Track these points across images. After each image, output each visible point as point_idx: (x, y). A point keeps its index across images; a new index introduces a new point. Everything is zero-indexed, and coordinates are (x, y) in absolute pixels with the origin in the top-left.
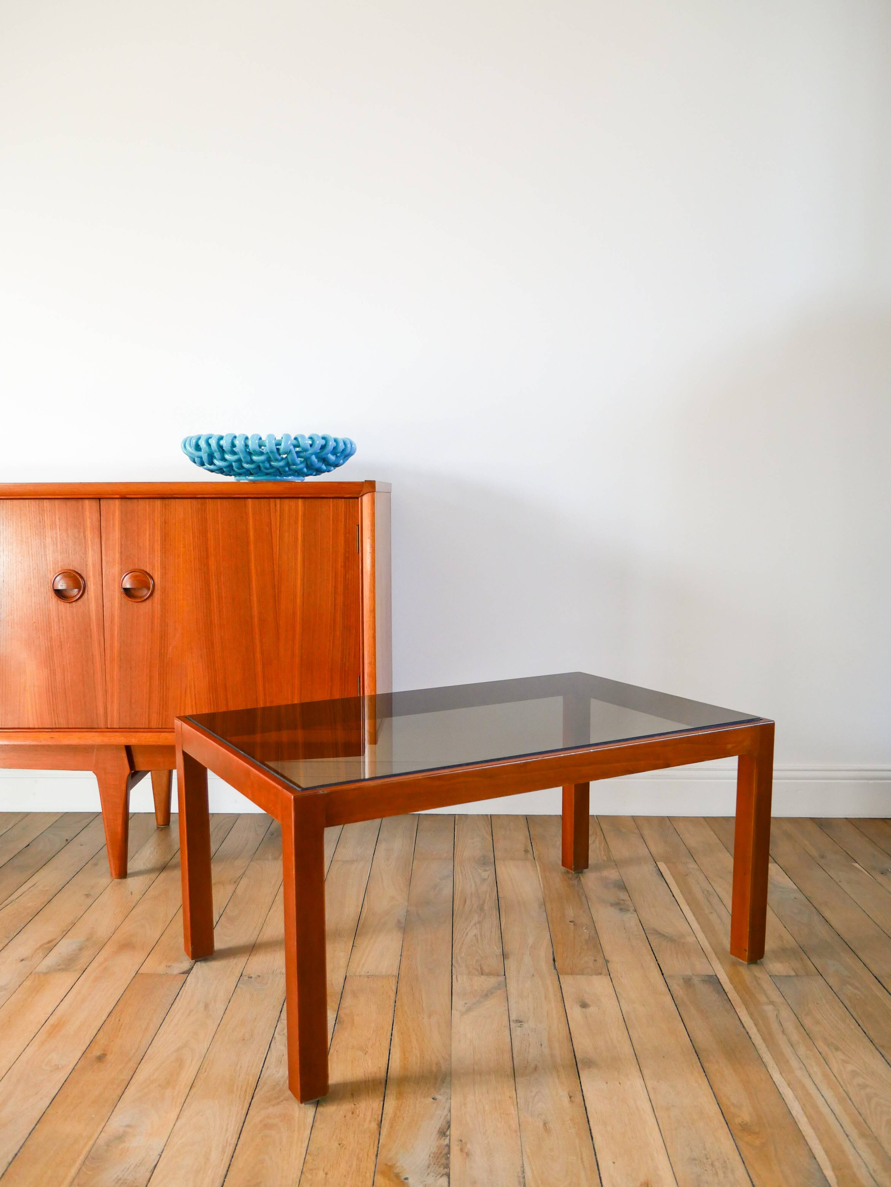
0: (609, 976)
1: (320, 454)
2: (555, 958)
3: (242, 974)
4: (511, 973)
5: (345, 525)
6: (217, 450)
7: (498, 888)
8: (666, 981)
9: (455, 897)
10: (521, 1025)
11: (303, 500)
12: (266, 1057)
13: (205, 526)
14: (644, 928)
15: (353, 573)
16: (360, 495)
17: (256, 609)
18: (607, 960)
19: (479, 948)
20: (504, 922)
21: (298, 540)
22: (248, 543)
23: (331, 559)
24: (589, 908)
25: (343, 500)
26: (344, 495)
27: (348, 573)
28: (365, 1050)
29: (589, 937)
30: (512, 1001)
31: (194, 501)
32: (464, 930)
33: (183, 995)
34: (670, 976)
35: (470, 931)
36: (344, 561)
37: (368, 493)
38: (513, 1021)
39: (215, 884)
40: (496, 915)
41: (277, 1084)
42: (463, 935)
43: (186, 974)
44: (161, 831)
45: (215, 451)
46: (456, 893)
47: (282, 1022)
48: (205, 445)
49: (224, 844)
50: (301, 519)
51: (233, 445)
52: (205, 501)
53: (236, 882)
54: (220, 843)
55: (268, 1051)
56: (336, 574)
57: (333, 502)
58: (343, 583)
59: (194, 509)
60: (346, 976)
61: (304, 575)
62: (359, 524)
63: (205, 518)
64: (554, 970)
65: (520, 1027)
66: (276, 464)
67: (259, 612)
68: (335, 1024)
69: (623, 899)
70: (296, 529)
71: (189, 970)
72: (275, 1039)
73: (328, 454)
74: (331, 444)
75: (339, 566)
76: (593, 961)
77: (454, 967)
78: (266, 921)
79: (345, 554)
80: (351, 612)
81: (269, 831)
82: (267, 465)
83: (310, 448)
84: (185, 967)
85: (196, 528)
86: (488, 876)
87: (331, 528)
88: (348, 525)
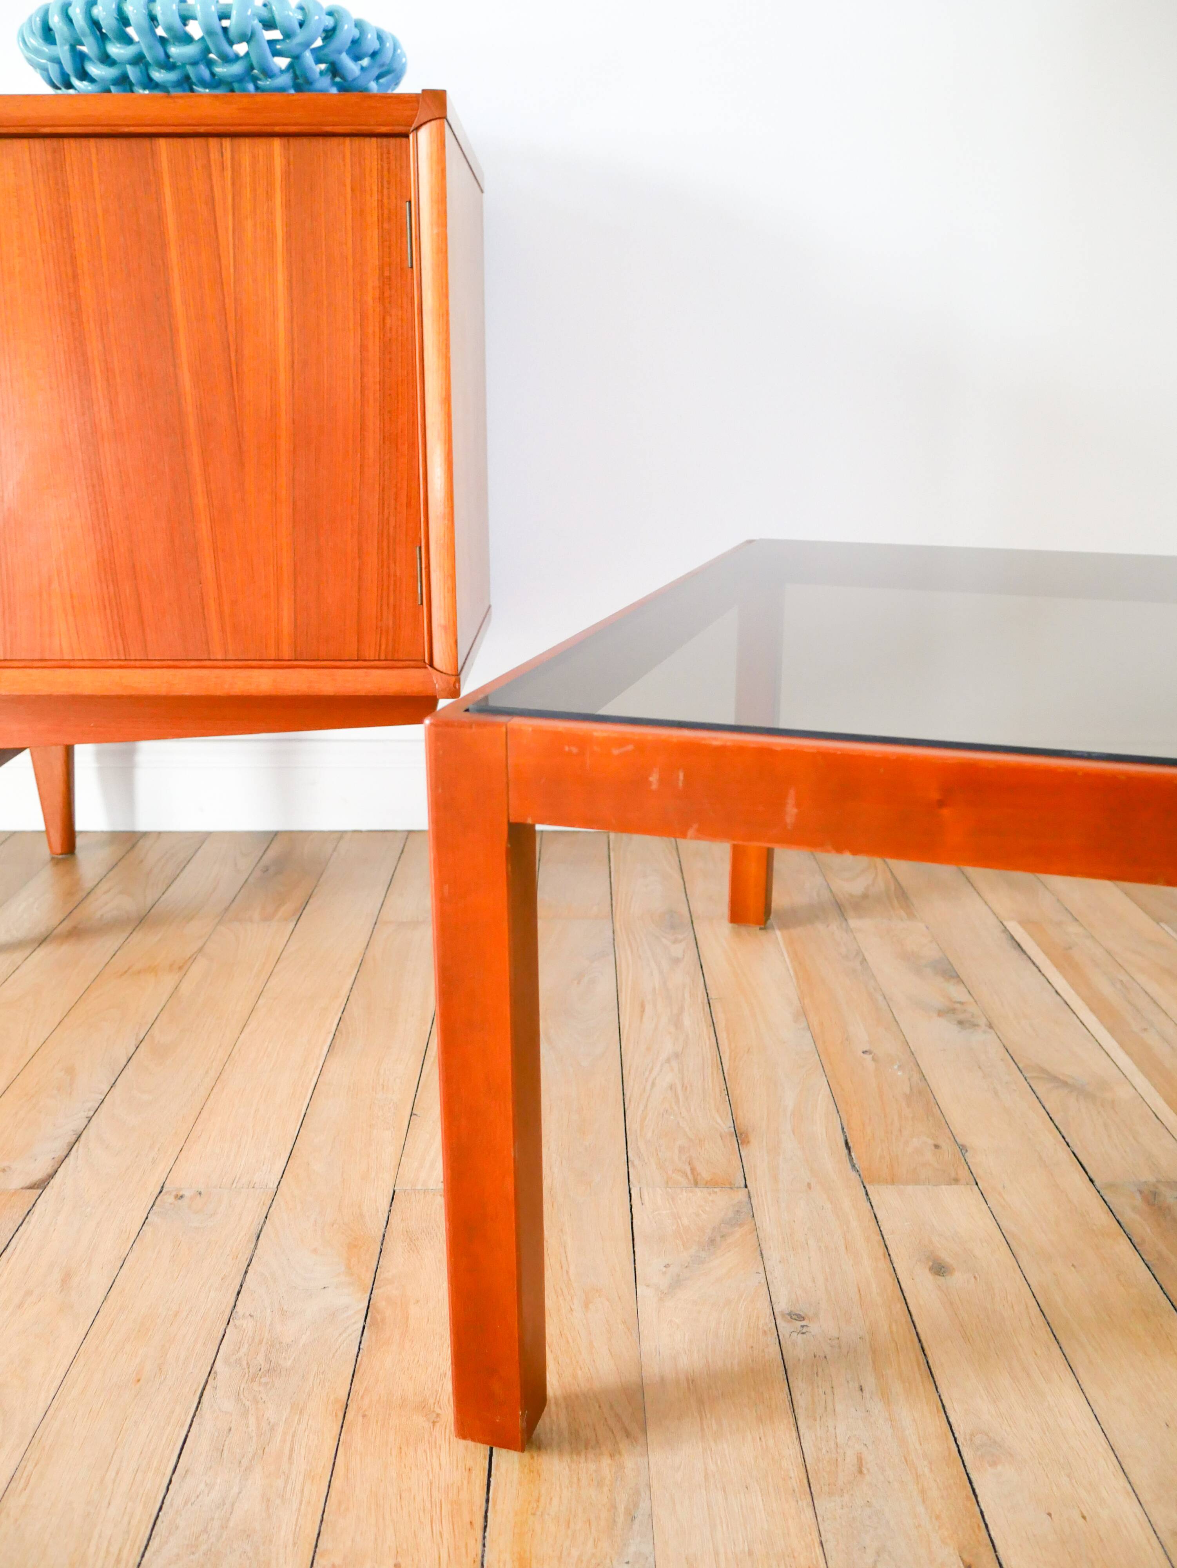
0: (976, 1186)
1: (322, 52)
2: (849, 1141)
3: (162, 1187)
4: (760, 1184)
5: (381, 202)
6: (87, 30)
7: (706, 979)
8: (1106, 1199)
9: (622, 1000)
10: (803, 1326)
11: (285, 140)
12: (187, 1436)
13: (66, 206)
14: (1020, 1066)
15: (400, 314)
16: (412, 129)
17: (189, 399)
18: (962, 1145)
19: (683, 1118)
20: (727, 1054)
21: (276, 237)
22: (164, 246)
23: (351, 282)
24: (897, 1022)
25: (374, 140)
26: (375, 127)
27: (391, 315)
28: (434, 1411)
29: (911, 1089)
30: (773, 1255)
31: (37, 144)
32: (647, 1073)
33: (20, 1247)
34: (1111, 1186)
35: (658, 1074)
36: (379, 287)
37: (430, 120)
38: (783, 1315)
39: (139, 972)
40: (709, 1039)
41: (205, 1531)
42: (645, 1088)
43: (38, 1188)
44: (56, 864)
45: (84, 35)
46: (624, 990)
47: (236, 1322)
48: (61, 24)
49: (171, 889)
50: (281, 187)
51: (124, 20)
52: (61, 143)
53: (182, 967)
54: (165, 888)
55: (193, 1417)
56: (363, 316)
57: (351, 145)
58: (380, 338)
59: (39, 165)
60: (394, 1192)
61: (292, 318)
62: (411, 198)
63: (63, 184)
64: (854, 1174)
65: (803, 1333)
66: (225, 70)
67: (198, 404)
68: (364, 1327)
69: (959, 1000)
70: (271, 212)
71: (47, 1179)
72: (214, 1379)
73: (340, 52)
74: (347, 32)
75: (370, 300)
76: (933, 1148)
77: (634, 1166)
78: (232, 1055)
79: (381, 269)
80: (398, 403)
81: (262, 863)
82: (205, 73)
83: (299, 31)
84: (38, 1172)
85: (45, 212)
86: (684, 952)
87: (349, 208)
88: (386, 201)
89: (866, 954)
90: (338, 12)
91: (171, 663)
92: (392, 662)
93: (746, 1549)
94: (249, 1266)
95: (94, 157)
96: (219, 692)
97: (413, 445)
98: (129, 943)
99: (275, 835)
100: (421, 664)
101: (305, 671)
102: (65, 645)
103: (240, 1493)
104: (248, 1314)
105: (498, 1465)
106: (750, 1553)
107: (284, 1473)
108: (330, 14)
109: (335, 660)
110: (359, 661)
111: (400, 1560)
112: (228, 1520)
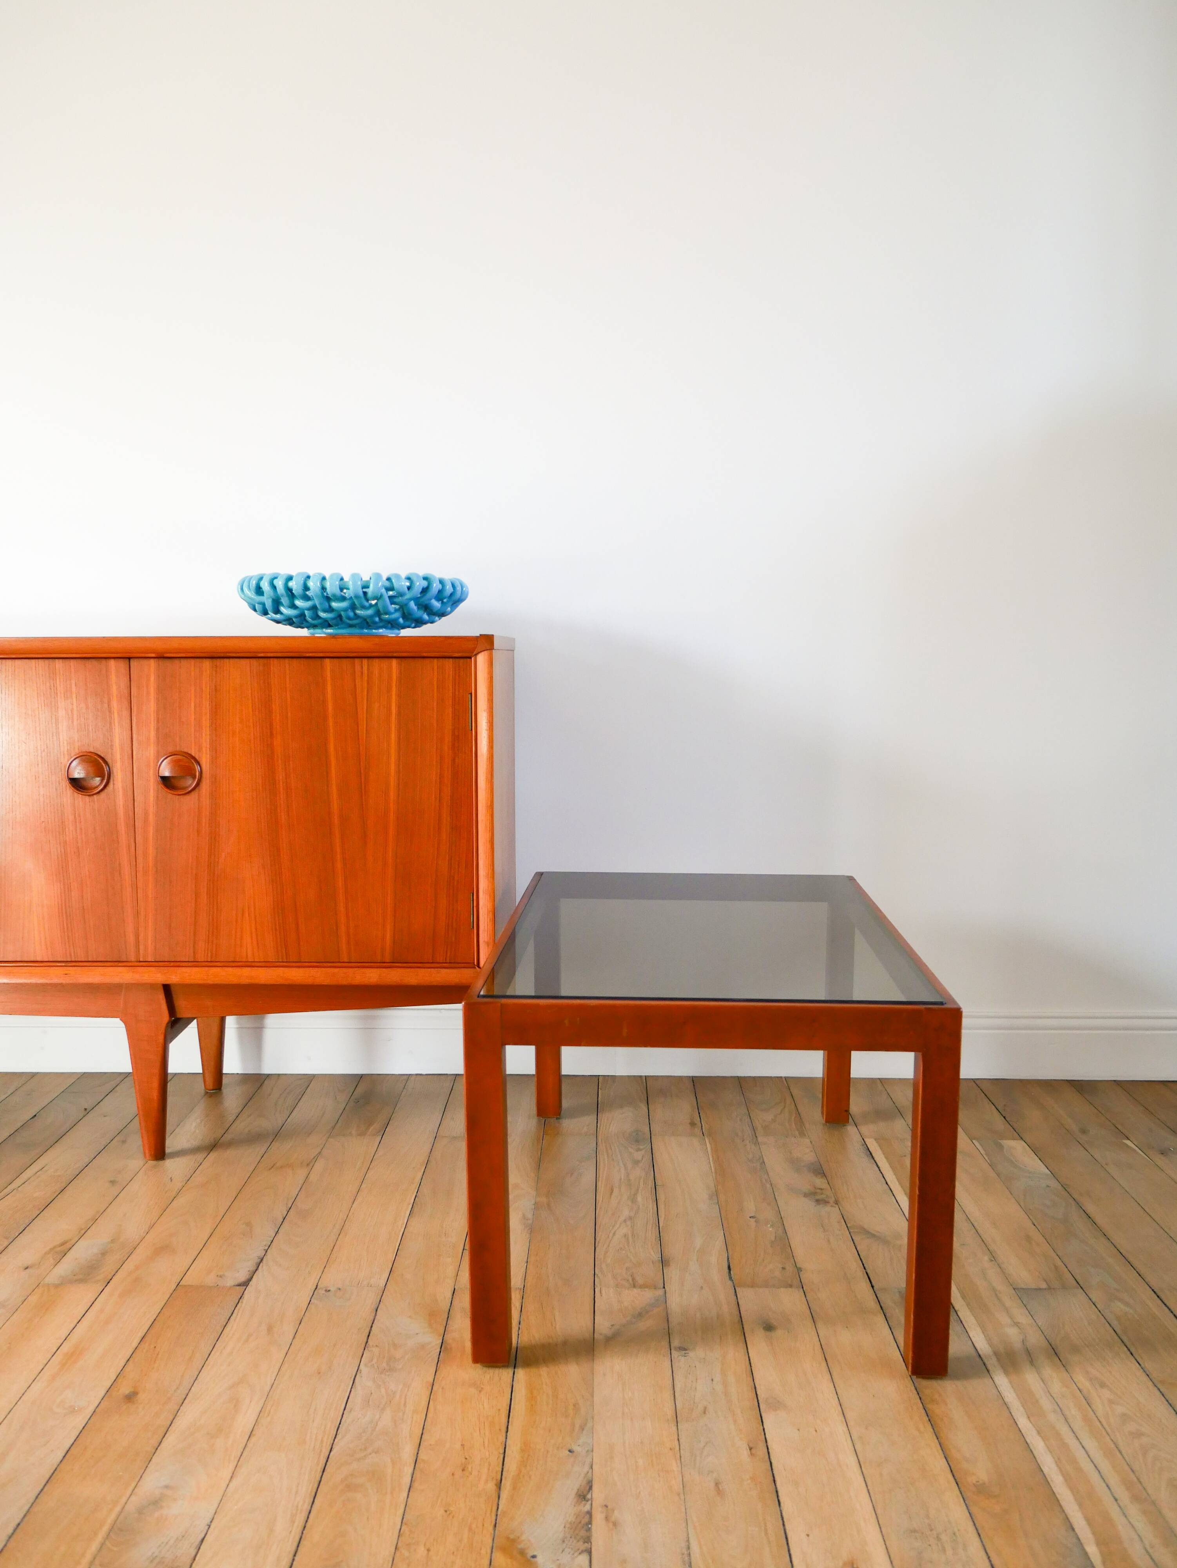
0: (802, 1289)
1: (421, 600)
2: (731, 1265)
3: (317, 1286)
4: (673, 1287)
5: (454, 694)
6: (285, 594)
7: (656, 1172)
8: (877, 1295)
9: (599, 1186)
10: (685, 1353)
11: (398, 660)
13: (269, 695)
14: (848, 1225)
15: (464, 757)
16: (473, 654)
17: (335, 805)
18: (799, 1268)
19: (631, 1252)
20: (663, 1217)
21: (392, 713)
22: (325, 717)
23: (435, 739)
24: (776, 1200)
25: (451, 660)
26: (451, 654)
27: (458, 757)
28: (480, 1387)
29: (776, 1238)
31: (254, 661)
32: (611, 1228)
33: (240, 1313)
34: (882, 1289)
35: (618, 1228)
36: (452, 741)
37: (484, 651)
38: (675, 1348)
39: (281, 1167)
40: (653, 1209)
41: (364, 1431)
42: (608, 1236)
43: (243, 1286)
44: (210, 1097)
45: (282, 596)
46: (600, 1180)
47: (370, 1349)
48: (269, 588)
49: (294, 1114)
50: (396, 685)
51: (306, 588)
52: (269, 661)
53: (310, 1164)
54: (289, 1113)
55: (352, 1388)
56: (442, 757)
57: (438, 663)
58: (451, 770)
59: (255, 673)
61: (399, 759)
62: (472, 692)
63: (268, 684)
64: (730, 1282)
65: (685, 1356)
66: (362, 612)
67: (341, 808)
68: (440, 1352)
69: (820, 1187)
70: (389, 699)
71: (248, 1282)
72: (360, 1373)
73: (431, 599)
74: (436, 586)
75: (446, 748)
76: (781, 1269)
77: (598, 1275)
78: (349, 1216)
79: (453, 731)
80: (461, 808)
81: (354, 1096)
82: (351, 614)
83: (408, 592)
84: (242, 1277)
85: (256, 699)
86: (643, 1156)
87: (435, 697)
88: (457, 693)
89: (765, 1160)
90: (429, 576)
91: (315, 964)
92: (453, 964)
93: (640, 1441)
94: (373, 1323)
95: (287, 669)
96: (344, 983)
97: (470, 832)
98: (271, 1149)
99: (361, 1077)
100: (472, 965)
101: (399, 970)
102: (250, 953)
103: (380, 1418)
104: (375, 1345)
106: (642, 1443)
107: (402, 1411)
109: (416, 963)
110: (433, 964)
111: (463, 1443)
112: (375, 1428)
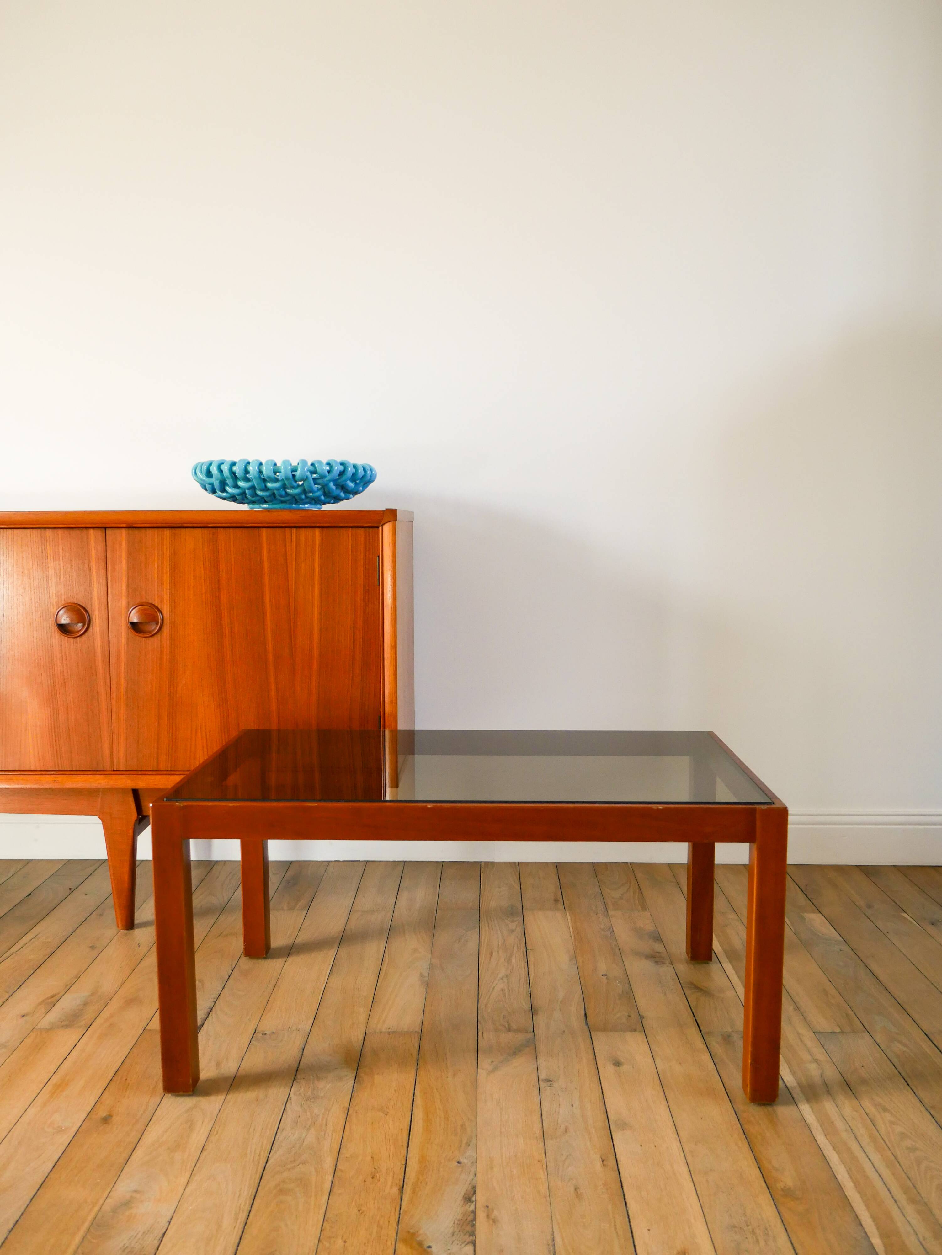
0: (644, 1032)
1: (339, 481)
2: (587, 1014)
3: (256, 1030)
4: (541, 1030)
5: (365, 556)
6: (229, 475)
7: (526, 940)
8: (704, 1038)
9: (481, 949)
10: (550, 1084)
11: (320, 529)
12: (281, 1119)
13: (217, 557)
14: (681, 982)
15: (373, 607)
16: (381, 525)
17: (270, 645)
18: (642, 1016)
19: (507, 1003)
20: (533, 975)
21: (315, 572)
22: (262, 575)
23: (350, 592)
24: (623, 962)
25: (363, 529)
26: (364, 524)
27: (368, 607)
28: (386, 1111)
29: (623, 992)
30: (541, 1060)
31: (205, 530)
32: (491, 984)
34: (708, 1033)
35: (496, 984)
36: (363, 594)
37: (389, 522)
38: (542, 1080)
39: (227, 935)
40: (524, 969)
41: (293, 1147)
42: (489, 990)
45: (228, 478)
46: (482, 945)
47: (298, 1081)
48: (217, 472)
50: (318, 550)
51: (247, 472)
52: (217, 530)
54: (233, 892)
55: (283, 1112)
56: (355, 607)
57: (352, 531)
58: (363, 617)
59: (205, 539)
60: (366, 1033)
61: (321, 608)
62: (379, 554)
63: (216, 548)
64: (586, 1027)
65: (550, 1086)
66: (291, 491)
67: (274, 647)
68: (354, 1083)
69: (658, 951)
70: (313, 561)
72: (290, 1100)
73: (346, 481)
74: (350, 470)
75: (358, 599)
76: (627, 1017)
77: (480, 1023)
79: (364, 586)
80: (371, 648)
81: (285, 879)
82: (283, 493)
83: (328, 475)
85: (207, 560)
86: (516, 926)
87: (350, 559)
88: (367, 555)
89: (615, 929)
90: (345, 462)
93: (514, 1155)
94: (300, 1060)
95: (232, 536)
97: (378, 667)
98: (218, 920)
99: (291, 863)
103: (306, 1136)
104: (302, 1078)
105: (413, 1128)
107: (324, 1130)
108: (342, 464)
111: (373, 1156)
112: (302, 1144)
